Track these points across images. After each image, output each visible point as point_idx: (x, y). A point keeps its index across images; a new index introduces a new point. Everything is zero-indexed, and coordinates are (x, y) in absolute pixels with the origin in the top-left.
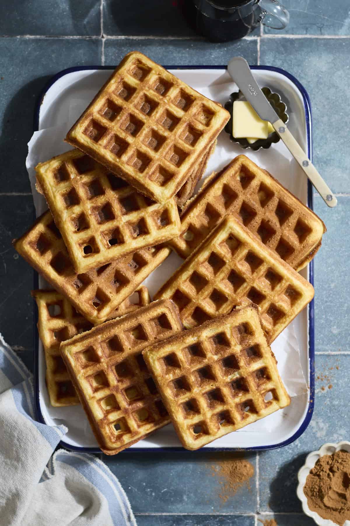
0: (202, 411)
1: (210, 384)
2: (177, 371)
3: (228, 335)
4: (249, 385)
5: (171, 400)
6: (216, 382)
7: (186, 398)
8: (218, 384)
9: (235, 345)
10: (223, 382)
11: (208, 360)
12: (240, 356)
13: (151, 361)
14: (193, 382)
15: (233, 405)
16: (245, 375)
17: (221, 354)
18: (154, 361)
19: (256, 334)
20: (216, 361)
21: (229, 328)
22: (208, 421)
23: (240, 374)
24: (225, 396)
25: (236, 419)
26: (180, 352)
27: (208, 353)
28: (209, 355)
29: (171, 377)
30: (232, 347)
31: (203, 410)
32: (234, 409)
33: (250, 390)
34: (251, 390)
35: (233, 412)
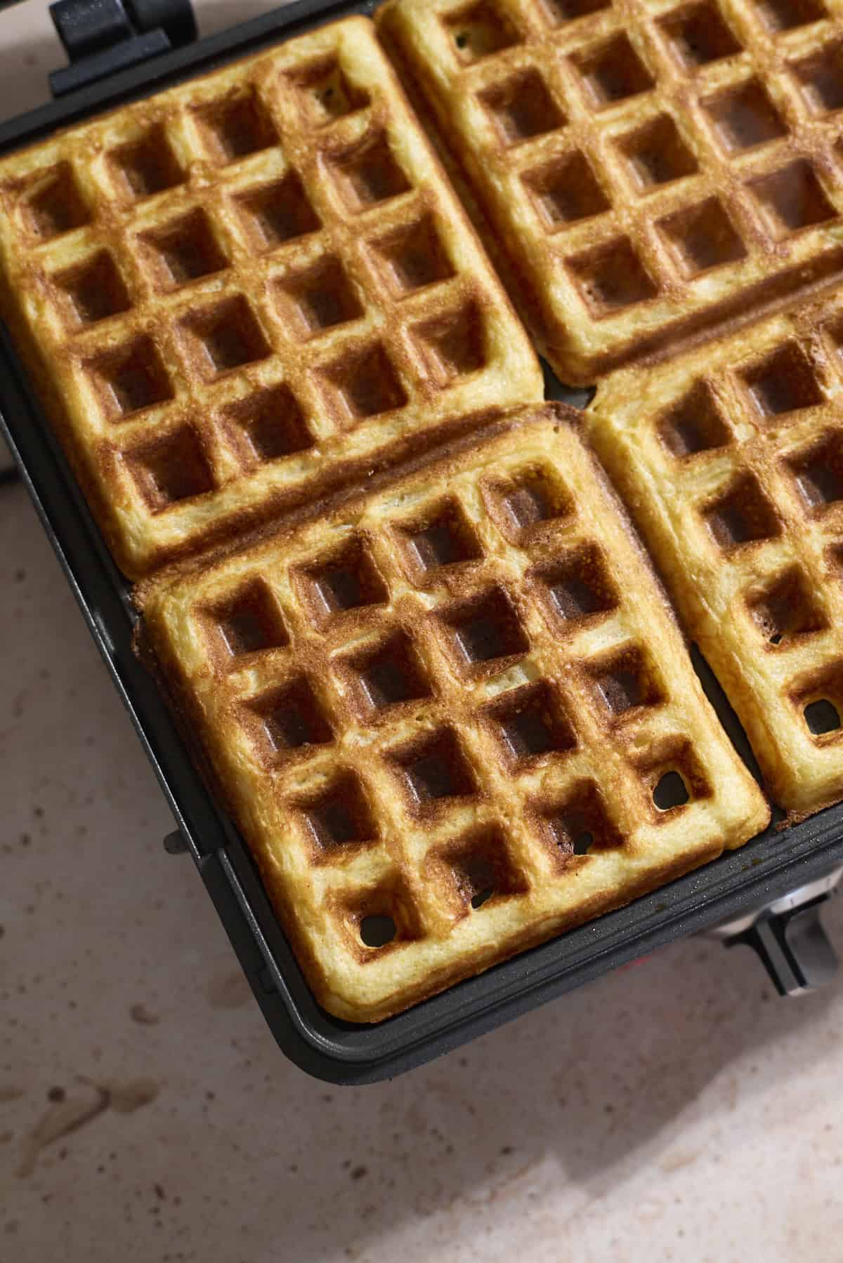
0: (384, 831)
1: (412, 713)
2: (275, 658)
3: (472, 514)
4: (573, 716)
5: (255, 779)
6: (437, 701)
7: (316, 770)
8: (441, 711)
9: (501, 550)
10: (466, 704)
11: (398, 609)
12: (526, 592)
13: (170, 620)
14: (341, 702)
15: (516, 803)
16: (554, 675)
17: (446, 583)
18: (181, 618)
19: (579, 508)
20: (429, 614)
21: (471, 488)
22: (414, 873)
23: (531, 669)
24: (477, 764)
25: (530, 865)
26: (285, 579)
27: (393, 581)
28: (399, 589)
29: (249, 683)
30: (491, 557)
31: (390, 823)
32: (517, 822)
33: (579, 738)
34: (586, 741)
35: (515, 834)
